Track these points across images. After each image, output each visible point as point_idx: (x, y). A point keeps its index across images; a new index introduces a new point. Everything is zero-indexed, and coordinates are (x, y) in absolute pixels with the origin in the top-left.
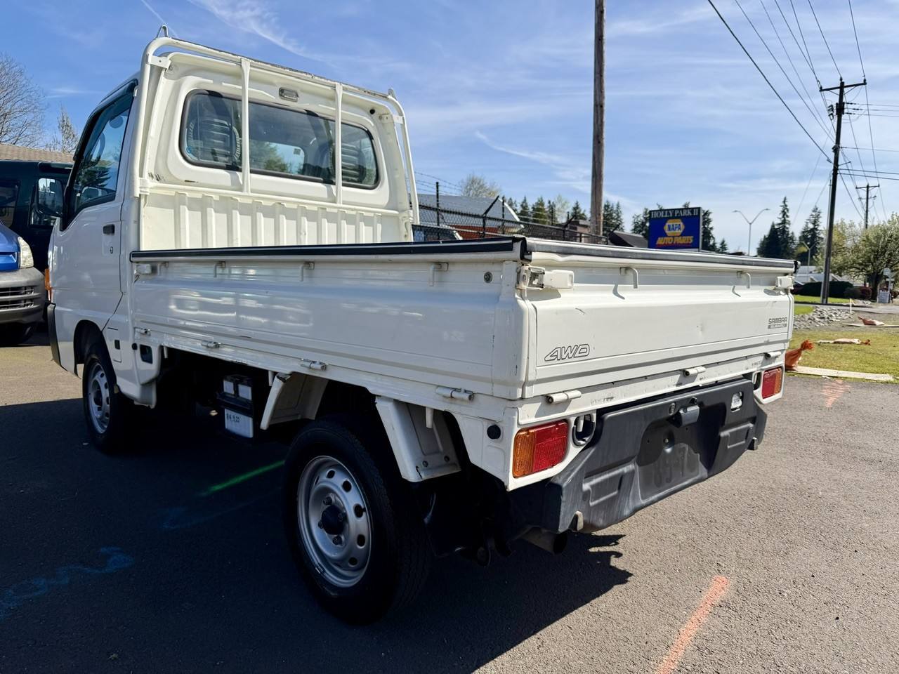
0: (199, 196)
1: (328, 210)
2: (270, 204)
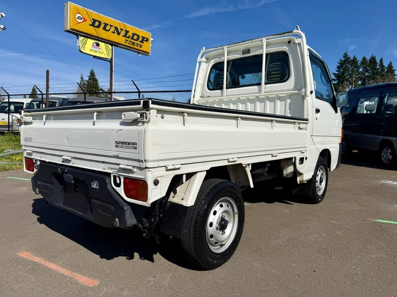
0: (213, 101)
1: (260, 97)
2: (235, 99)
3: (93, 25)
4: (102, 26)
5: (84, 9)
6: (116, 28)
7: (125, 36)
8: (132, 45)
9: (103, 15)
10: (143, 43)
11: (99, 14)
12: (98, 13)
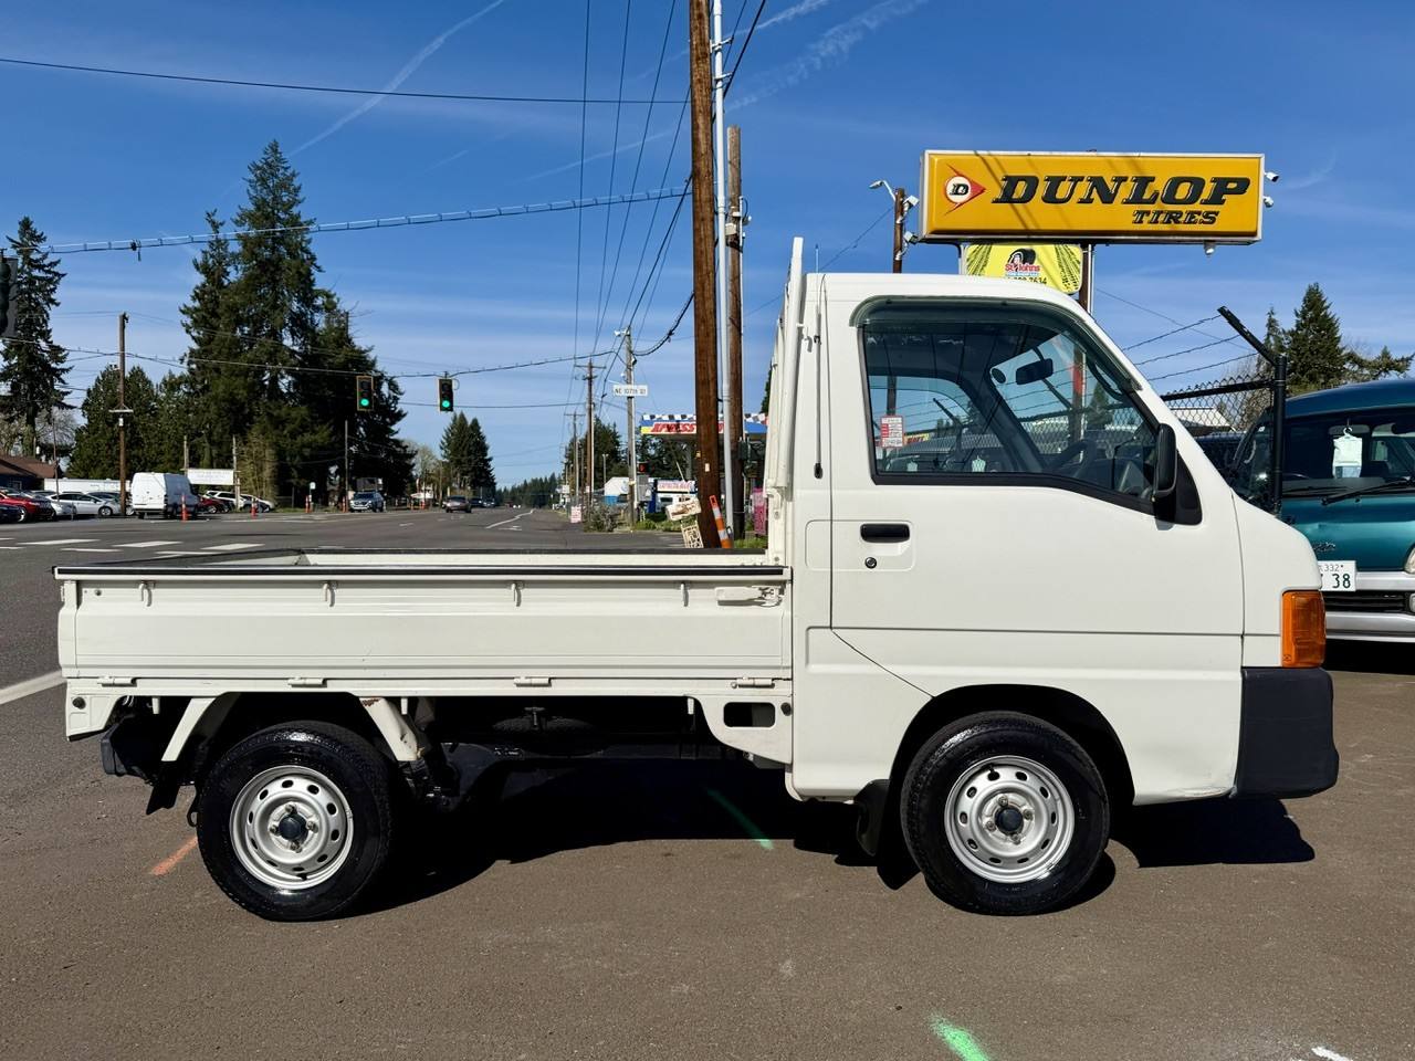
3: (1007, 197)
4: (1041, 190)
5: (978, 155)
6: (1098, 183)
7: (1137, 199)
8: (1169, 222)
9: (1047, 153)
10: (1222, 202)
11: (1032, 153)
12: (1026, 153)
